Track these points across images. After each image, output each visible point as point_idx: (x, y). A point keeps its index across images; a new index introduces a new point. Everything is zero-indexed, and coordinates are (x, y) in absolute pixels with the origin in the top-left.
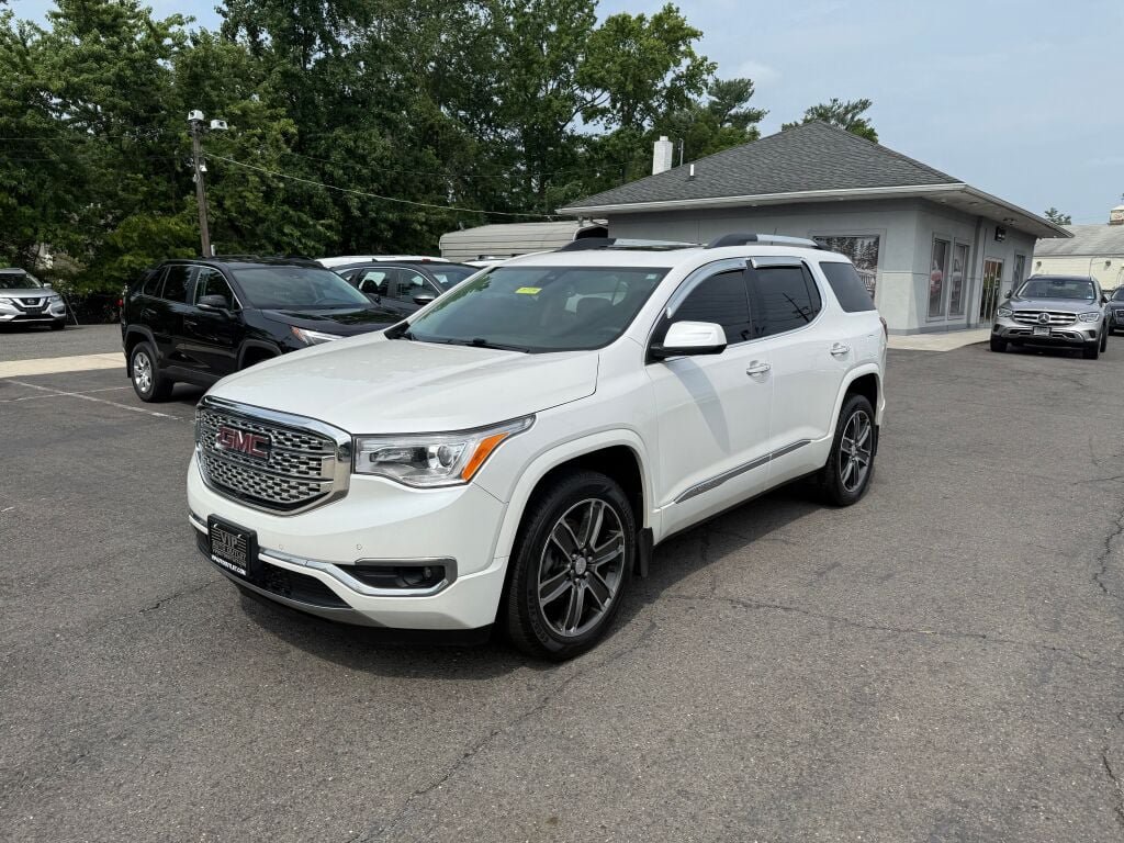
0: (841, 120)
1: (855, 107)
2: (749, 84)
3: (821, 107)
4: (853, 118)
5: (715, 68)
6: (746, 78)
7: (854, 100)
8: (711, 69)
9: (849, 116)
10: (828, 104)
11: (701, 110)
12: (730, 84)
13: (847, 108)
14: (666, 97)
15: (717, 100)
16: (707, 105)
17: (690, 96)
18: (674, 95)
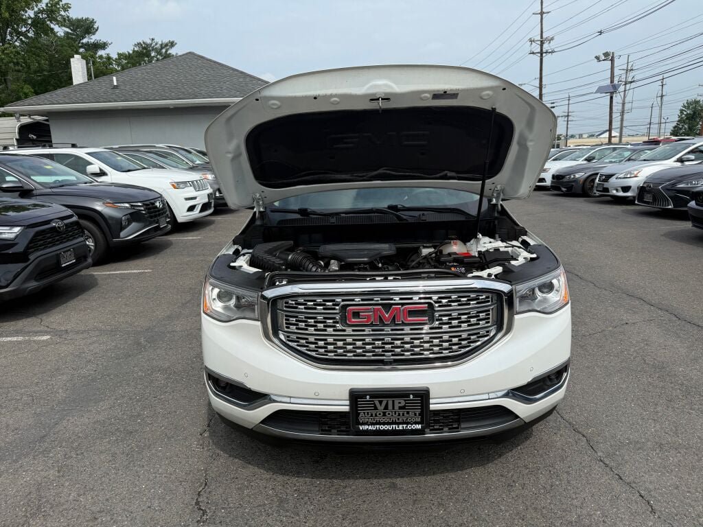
0: (159, 53)
1: (166, 45)
2: (93, 22)
3: (144, 43)
4: (166, 51)
5: (70, 8)
6: (91, 17)
7: (166, 41)
8: (67, 7)
9: (164, 51)
10: (149, 42)
11: (59, 38)
12: (78, 21)
13: (161, 45)
14: (32, 25)
15: (70, 31)
16: (63, 34)
17: (52, 26)
18: (38, 24)
